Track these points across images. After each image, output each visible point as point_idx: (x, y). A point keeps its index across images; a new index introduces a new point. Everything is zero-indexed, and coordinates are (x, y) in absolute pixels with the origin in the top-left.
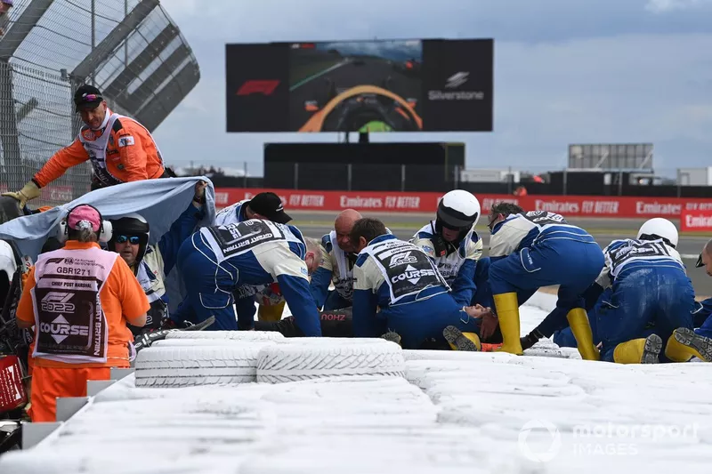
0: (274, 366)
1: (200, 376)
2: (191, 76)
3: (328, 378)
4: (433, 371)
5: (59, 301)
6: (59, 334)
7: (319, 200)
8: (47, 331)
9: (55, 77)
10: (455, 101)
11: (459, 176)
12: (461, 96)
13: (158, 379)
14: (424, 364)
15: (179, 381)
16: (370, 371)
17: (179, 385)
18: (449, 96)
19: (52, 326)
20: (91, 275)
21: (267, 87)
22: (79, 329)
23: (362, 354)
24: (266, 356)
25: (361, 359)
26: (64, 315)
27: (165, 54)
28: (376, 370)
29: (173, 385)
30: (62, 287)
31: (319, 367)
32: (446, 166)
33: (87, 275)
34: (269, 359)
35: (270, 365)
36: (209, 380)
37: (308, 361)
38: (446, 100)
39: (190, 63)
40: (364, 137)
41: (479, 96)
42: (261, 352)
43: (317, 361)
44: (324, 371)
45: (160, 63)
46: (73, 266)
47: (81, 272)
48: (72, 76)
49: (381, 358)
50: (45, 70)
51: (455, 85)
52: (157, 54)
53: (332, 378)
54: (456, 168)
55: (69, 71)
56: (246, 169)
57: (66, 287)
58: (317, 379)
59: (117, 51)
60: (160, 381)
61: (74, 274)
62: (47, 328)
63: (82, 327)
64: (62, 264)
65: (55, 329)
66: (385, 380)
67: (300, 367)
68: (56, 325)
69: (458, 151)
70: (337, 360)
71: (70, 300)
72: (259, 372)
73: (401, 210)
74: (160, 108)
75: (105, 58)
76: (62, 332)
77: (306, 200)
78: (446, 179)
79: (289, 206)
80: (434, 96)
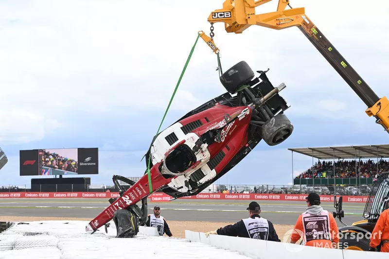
2: (5, 160)
7: (47, 195)
10: (87, 165)
11: (89, 187)
12: (89, 164)
18: (85, 164)
32: (85, 184)
39: (4, 156)
40: (61, 176)
41: (94, 164)
51: (87, 161)
54: (88, 185)
56: (26, 187)
66: (51, 248)
69: (89, 179)
73: (72, 197)
77: (44, 195)
78: (85, 188)
79: (38, 197)
80: (81, 164)
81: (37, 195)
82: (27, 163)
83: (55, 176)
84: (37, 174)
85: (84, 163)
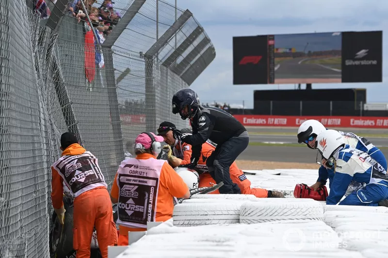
0: (249, 214)
1: (208, 220)
2: (211, 55)
3: (280, 221)
4: (340, 217)
5: (130, 190)
6: (130, 210)
7: (284, 121)
8: (123, 208)
9: (137, 56)
10: (360, 66)
11: (363, 106)
12: (363, 63)
13: (186, 221)
14: (335, 213)
15: (197, 222)
16: (304, 217)
17: (197, 225)
18: (357, 63)
19: (126, 205)
20: (147, 176)
21: (256, 60)
22: (140, 208)
23: (299, 208)
24: (245, 209)
25: (298, 211)
26: (133, 198)
27: (196, 43)
28: (307, 217)
29: (194, 225)
30: (132, 182)
31: (274, 215)
32: (356, 102)
33: (145, 176)
34: (246, 210)
35: (247, 214)
36: (214, 222)
37: (268, 212)
38: (355, 65)
39: (210, 47)
40: (309, 86)
41: (375, 62)
42: (242, 206)
43: (274, 211)
44: (277, 217)
45: (193, 48)
46: (138, 170)
47: (143, 173)
48: (145, 56)
49: (310, 210)
50: (131, 53)
51: (361, 57)
52: (191, 43)
53: (282, 221)
54: (361, 103)
55: (144, 53)
56: (244, 105)
57: (133, 182)
58: (273, 222)
59: (169, 41)
60: (186, 222)
61: (138, 175)
62: (123, 206)
63: (141, 207)
64: (132, 168)
65: (128, 207)
66: (312, 222)
67: (264, 215)
68: (128, 204)
69: (363, 92)
70: (285, 211)
71: (136, 190)
72: (241, 218)
73: (330, 126)
74: (193, 72)
75: (163, 45)
76: (131, 209)
77: (277, 121)
78: (356, 108)
79: (267, 125)
80: (348, 63)
81: (264, 121)
82: (246, 60)
83: (297, 86)
84: (265, 82)
85: (354, 60)
